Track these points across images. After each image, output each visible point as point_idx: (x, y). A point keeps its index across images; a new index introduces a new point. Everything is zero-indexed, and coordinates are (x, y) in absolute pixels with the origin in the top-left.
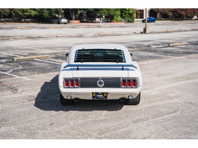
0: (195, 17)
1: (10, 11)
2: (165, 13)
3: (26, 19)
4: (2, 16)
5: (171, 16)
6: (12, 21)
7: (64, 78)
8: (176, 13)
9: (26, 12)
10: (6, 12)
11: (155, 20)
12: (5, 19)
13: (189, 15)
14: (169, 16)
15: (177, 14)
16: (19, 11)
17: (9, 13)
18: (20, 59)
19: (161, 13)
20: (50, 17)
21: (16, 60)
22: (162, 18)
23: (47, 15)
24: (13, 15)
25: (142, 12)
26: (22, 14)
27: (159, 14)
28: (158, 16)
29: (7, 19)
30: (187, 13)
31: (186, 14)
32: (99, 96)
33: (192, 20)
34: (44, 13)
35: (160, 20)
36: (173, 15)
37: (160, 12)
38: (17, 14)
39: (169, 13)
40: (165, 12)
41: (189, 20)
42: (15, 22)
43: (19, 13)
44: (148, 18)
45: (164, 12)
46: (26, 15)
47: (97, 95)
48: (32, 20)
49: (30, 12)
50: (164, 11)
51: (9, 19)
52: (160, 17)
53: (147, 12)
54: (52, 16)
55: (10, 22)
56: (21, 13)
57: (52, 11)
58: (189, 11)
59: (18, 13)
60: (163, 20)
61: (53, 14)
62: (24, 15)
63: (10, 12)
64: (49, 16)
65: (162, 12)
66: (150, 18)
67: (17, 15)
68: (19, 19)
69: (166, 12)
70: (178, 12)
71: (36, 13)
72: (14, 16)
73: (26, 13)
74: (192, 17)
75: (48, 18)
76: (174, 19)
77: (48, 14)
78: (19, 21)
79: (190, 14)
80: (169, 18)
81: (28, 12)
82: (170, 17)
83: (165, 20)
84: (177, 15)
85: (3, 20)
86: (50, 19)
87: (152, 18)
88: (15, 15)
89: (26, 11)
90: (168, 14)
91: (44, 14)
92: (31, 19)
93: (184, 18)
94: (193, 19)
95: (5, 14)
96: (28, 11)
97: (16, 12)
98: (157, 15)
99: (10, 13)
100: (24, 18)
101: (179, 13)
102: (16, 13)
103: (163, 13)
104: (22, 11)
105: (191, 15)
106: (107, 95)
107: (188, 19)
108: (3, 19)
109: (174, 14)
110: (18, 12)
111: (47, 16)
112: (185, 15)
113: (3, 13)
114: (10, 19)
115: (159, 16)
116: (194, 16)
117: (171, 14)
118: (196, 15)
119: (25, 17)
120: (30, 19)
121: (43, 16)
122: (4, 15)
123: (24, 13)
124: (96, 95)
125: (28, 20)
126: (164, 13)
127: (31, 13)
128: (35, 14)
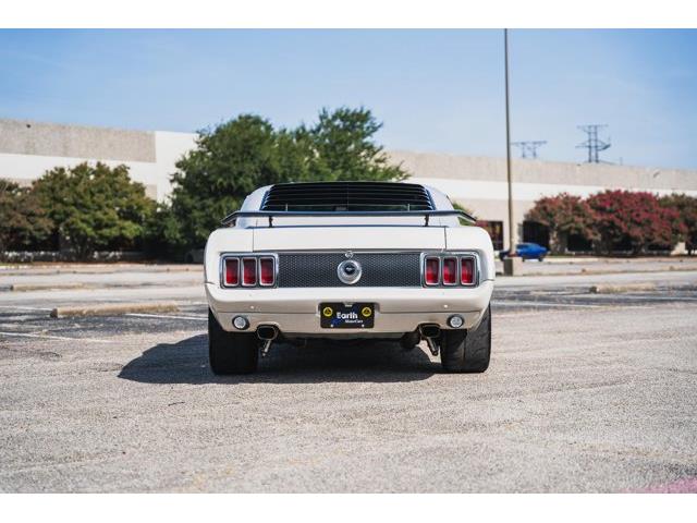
0: (681, 248)
1: (53, 226)
2: (576, 232)
3: (106, 253)
4: (27, 242)
5: (597, 242)
6: (58, 260)
7: (222, 254)
8: (612, 232)
9: (107, 226)
10: (40, 230)
11: (544, 255)
12: (37, 254)
13: (658, 240)
14: (591, 241)
15: (615, 236)
16: (84, 225)
17: (49, 232)
18: (77, 312)
19: (561, 233)
20: (185, 242)
21: (63, 313)
22: (566, 250)
23: (178, 236)
24: (64, 238)
25: (498, 228)
26: (93, 233)
27: (555, 235)
28: (552, 242)
29: (42, 253)
30: (651, 234)
31: (647, 236)
32: (345, 316)
33: (668, 256)
34: (166, 227)
35: (561, 254)
36: (603, 239)
37: (558, 229)
38: (78, 236)
39: (589, 231)
40: (576, 229)
41: (658, 255)
42: (69, 261)
43: (84, 231)
44: (519, 247)
45: (570, 228)
46: (107, 238)
47: (338, 314)
48: (127, 253)
49: (122, 228)
50: (573, 225)
51: (49, 253)
52: (559, 246)
53: (516, 228)
54: (194, 238)
55: (51, 261)
56: (90, 231)
57: (195, 223)
58: (656, 228)
59: (82, 233)
60: (570, 256)
61: (197, 233)
62: (102, 237)
63: (52, 230)
64: (182, 238)
65: (567, 227)
66: (526, 247)
67: (76, 240)
68: (85, 250)
69: (579, 230)
70: (620, 229)
71: (141, 229)
72: (67, 241)
73: (106, 232)
74: (670, 248)
75: (178, 246)
76: (606, 253)
77: (180, 232)
78: (84, 258)
79: (661, 235)
80: (591, 249)
81: (115, 228)
82: (593, 246)
83: (577, 256)
84: (616, 240)
85: (29, 257)
86: (188, 247)
87: (533, 247)
88: (72, 238)
89: (110, 223)
90: (587, 234)
91: (166, 233)
92: (124, 251)
93: (643, 250)
94: (673, 253)
95: (36, 234)
96: (115, 225)
97: (73, 227)
98: (548, 238)
99: (55, 232)
100: (101, 248)
101: (624, 231)
102: (74, 229)
103: (568, 231)
104: (93, 224)
105: (666, 239)
106: (373, 312)
107: (655, 252)
108: (30, 254)
109: (607, 237)
110: (80, 229)
111: (177, 240)
112: (642, 238)
113: (30, 233)
114: (54, 254)
115: (557, 243)
116: (676, 244)
117: (596, 235)
118: (682, 241)
119: (103, 245)
120: (119, 250)
121: (162, 240)
122: (32, 238)
123: (99, 232)
124: (334, 315)
125: (112, 254)
126: (573, 232)
127: (124, 232)
128: (138, 233)
